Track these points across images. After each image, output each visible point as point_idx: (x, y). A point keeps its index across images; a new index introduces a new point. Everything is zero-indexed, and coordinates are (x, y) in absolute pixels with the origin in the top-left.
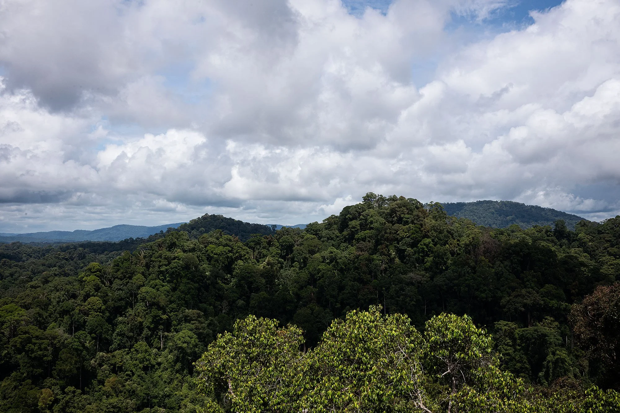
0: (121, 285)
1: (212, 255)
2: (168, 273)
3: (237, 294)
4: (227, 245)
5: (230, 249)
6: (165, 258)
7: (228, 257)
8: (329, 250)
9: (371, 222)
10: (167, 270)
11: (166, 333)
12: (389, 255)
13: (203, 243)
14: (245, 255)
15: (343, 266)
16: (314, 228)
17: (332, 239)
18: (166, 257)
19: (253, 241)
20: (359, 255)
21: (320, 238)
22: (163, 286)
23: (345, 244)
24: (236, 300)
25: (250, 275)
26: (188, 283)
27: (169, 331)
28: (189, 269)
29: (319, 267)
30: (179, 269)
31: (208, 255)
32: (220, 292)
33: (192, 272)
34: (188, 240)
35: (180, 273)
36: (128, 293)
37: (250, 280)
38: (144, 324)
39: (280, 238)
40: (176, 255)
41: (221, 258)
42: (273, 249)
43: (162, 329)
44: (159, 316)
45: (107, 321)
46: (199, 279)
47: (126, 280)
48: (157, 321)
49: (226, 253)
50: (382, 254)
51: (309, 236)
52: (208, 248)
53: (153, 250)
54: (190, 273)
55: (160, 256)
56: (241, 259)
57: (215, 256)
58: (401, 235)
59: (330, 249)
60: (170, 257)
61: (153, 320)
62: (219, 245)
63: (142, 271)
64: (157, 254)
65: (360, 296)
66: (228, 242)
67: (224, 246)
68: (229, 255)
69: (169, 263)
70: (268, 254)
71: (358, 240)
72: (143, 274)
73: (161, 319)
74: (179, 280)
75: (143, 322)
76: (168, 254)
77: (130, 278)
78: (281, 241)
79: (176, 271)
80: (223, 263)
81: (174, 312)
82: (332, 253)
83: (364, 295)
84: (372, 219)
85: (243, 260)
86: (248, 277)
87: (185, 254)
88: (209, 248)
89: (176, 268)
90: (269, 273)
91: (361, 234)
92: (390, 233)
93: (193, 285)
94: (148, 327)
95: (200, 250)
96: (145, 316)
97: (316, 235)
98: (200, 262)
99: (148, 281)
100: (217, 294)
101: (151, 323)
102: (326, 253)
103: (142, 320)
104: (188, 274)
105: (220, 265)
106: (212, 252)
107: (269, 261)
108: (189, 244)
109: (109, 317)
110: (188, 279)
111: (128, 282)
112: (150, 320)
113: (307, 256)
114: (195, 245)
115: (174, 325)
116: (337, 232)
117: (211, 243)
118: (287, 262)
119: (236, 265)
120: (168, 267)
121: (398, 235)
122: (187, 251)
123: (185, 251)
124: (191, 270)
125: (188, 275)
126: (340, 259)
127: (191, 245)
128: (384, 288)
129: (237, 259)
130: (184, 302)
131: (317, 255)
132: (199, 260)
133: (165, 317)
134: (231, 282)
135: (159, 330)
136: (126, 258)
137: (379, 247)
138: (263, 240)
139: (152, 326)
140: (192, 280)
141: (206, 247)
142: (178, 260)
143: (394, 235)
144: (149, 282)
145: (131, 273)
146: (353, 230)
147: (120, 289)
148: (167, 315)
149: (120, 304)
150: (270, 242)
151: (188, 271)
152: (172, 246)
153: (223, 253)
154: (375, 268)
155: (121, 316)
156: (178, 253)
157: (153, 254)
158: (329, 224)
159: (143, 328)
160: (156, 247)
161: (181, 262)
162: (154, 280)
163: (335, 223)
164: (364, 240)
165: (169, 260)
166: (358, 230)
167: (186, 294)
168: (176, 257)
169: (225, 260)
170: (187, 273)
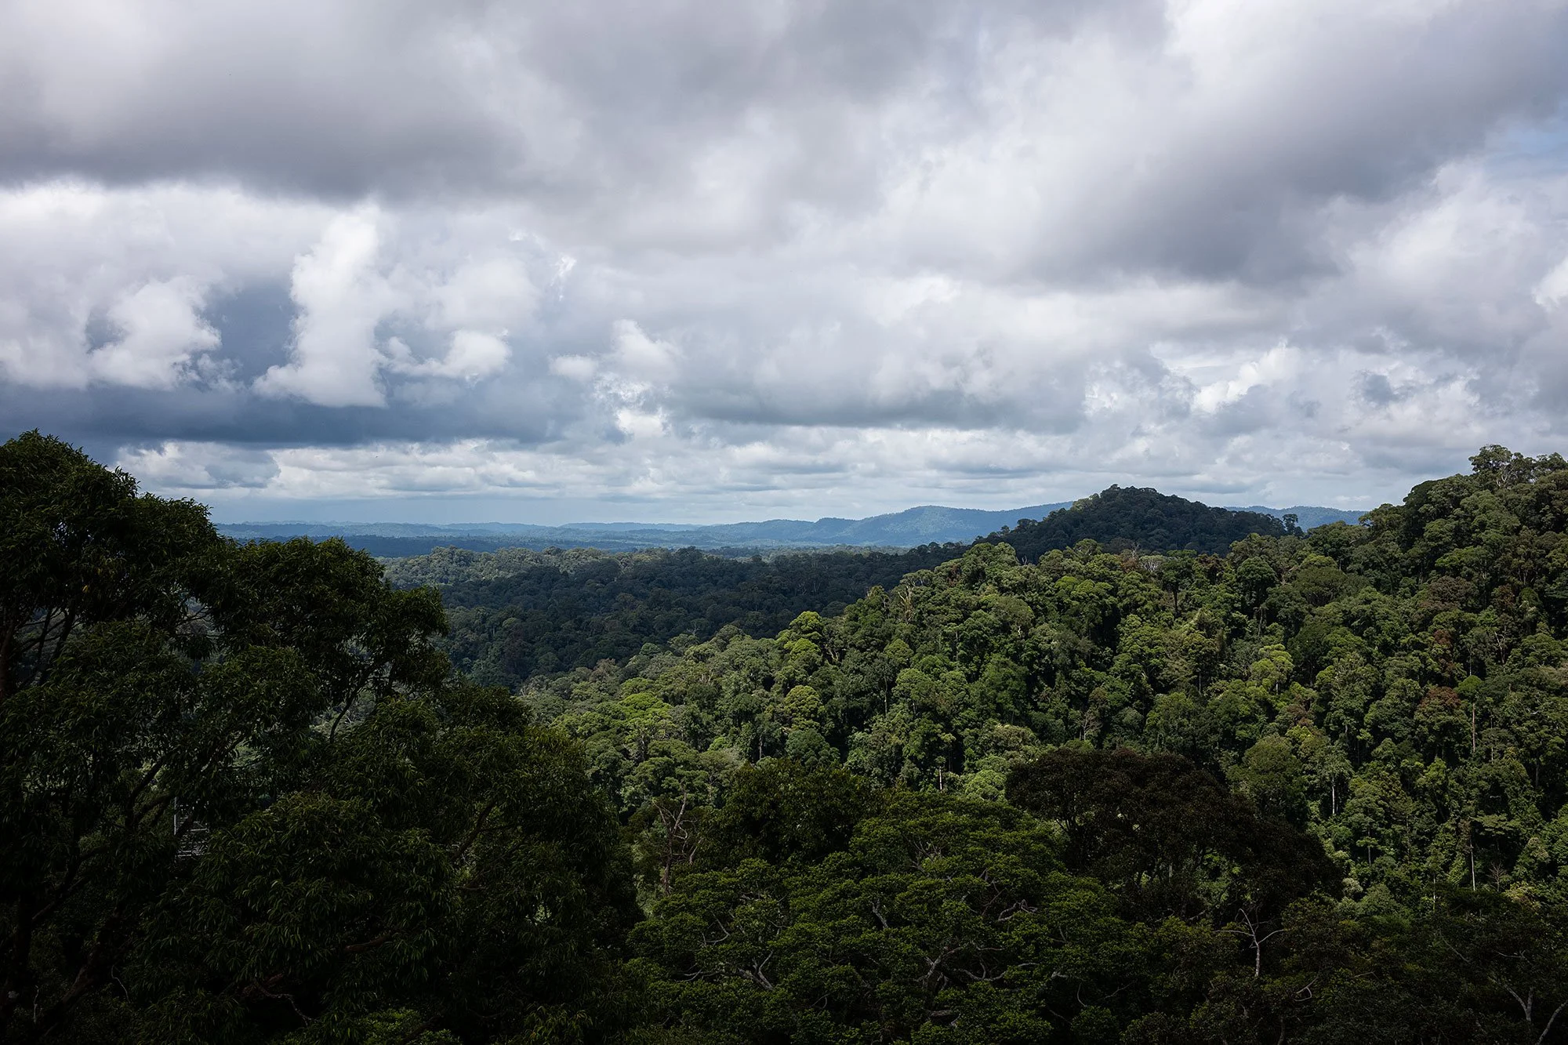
0: (862, 661)
1: (1066, 600)
2: (962, 640)
3: (1124, 693)
4: (1103, 578)
5: (1110, 587)
6: (958, 606)
7: (1104, 607)
8: (1360, 595)
9: (1483, 526)
10: (959, 632)
11: (951, 774)
12: (1521, 613)
13: (1049, 571)
14: (1145, 602)
15: (1389, 639)
16: (1331, 538)
17: (1376, 566)
18: (959, 602)
19: (1175, 568)
20: (1436, 612)
21: (1344, 564)
22: (950, 668)
23: (1412, 581)
24: (1121, 709)
25: (1153, 651)
26: (1005, 664)
27: (959, 770)
28: (1010, 633)
29: (1328, 638)
30: (985, 632)
31: (1060, 600)
32: (1081, 689)
33: (1015, 639)
34: (1013, 564)
35: (987, 642)
36: (874, 679)
37: (1154, 661)
38: (904, 749)
39: (1240, 562)
40: (983, 598)
41: (1086, 609)
42: (1220, 591)
43: (941, 765)
44: (935, 735)
45: (827, 739)
46: (1032, 655)
47: (872, 651)
48: (931, 746)
49: (1101, 597)
50: (1502, 609)
51: (1313, 557)
52: (1060, 583)
53: (934, 586)
54: (1012, 642)
55: (946, 601)
56: (1136, 613)
57: (1075, 603)
58: (1556, 562)
59: (1363, 593)
60: (969, 603)
61: (923, 744)
62: (1088, 575)
63: (905, 632)
64: (939, 597)
65: (1418, 716)
66: (1106, 570)
67: (1098, 580)
68: (1107, 601)
69: (966, 616)
70: (1204, 600)
71: (1442, 571)
72: (908, 639)
73: (940, 742)
74: (986, 656)
75: (903, 745)
76: (965, 596)
77: (881, 647)
78: (1241, 569)
79: (980, 636)
80: (1092, 620)
81: (971, 728)
82: (1367, 602)
83: (1430, 712)
84: (1483, 517)
85: (1139, 615)
86: (1150, 655)
87: (1003, 598)
88: (1062, 584)
89: (980, 628)
90: (1200, 649)
91: (1455, 555)
92: (1528, 556)
93: (1015, 670)
94: (913, 758)
95: (1041, 589)
96: (907, 734)
97: (1335, 556)
98: (1038, 615)
99: (917, 656)
100: (1073, 693)
101: (920, 749)
102: (1352, 604)
103: (900, 742)
104: (1006, 643)
105: (1085, 626)
106: (1068, 593)
107: (1200, 618)
108: (1013, 574)
109: (833, 731)
110: (1007, 655)
111: (875, 657)
112: (917, 743)
113: (1304, 608)
114: (1027, 576)
115: (971, 758)
116: (1393, 548)
117: (1068, 571)
118: (1254, 620)
119: (1123, 625)
120: (960, 627)
121: (1550, 560)
122: (1008, 589)
123: (1002, 590)
124: (1013, 634)
125: (1007, 647)
126: (1385, 618)
127: (1018, 577)
128: (1490, 699)
129: (1128, 610)
130: (993, 707)
131: (1329, 608)
132: (1035, 610)
133: (948, 737)
134: (1111, 664)
135: (935, 764)
136: (873, 602)
137: (1496, 591)
138: (1197, 566)
139: (920, 757)
140: (1015, 658)
141: (1055, 580)
142: (985, 610)
143: (1539, 561)
144: (920, 658)
145: (881, 637)
146: (1432, 544)
147: (858, 671)
148: (955, 734)
149: (858, 704)
150: (1213, 570)
151: (1007, 637)
152: (976, 577)
153: (1092, 597)
154: (1475, 646)
155: (861, 729)
156: (988, 593)
157: (933, 594)
158: (1376, 528)
159: (903, 759)
160: (940, 579)
161: (992, 617)
162: (930, 653)
163: (1392, 526)
164: (1456, 571)
165: (966, 610)
166: (1446, 543)
167: (999, 690)
168: (983, 604)
169: (1096, 614)
170: (1003, 641)
